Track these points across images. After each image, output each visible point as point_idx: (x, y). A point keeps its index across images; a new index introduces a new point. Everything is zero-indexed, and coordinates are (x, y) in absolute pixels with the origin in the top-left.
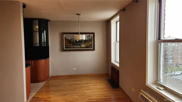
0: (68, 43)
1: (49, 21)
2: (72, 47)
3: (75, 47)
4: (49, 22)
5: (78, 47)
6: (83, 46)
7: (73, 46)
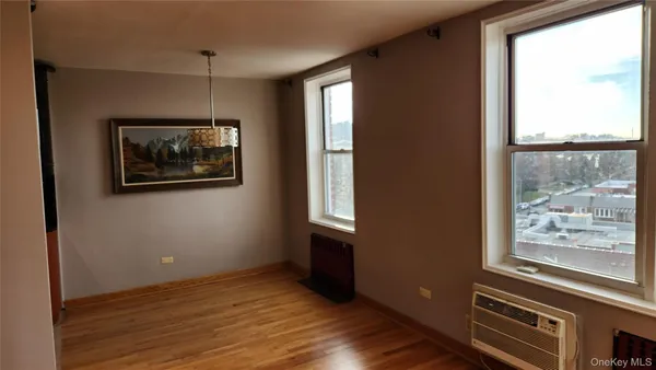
0: (137, 163)
1: (53, 69)
2: (155, 174)
3: (168, 174)
4: (49, 74)
5: (179, 173)
6: (198, 169)
7: (161, 173)
